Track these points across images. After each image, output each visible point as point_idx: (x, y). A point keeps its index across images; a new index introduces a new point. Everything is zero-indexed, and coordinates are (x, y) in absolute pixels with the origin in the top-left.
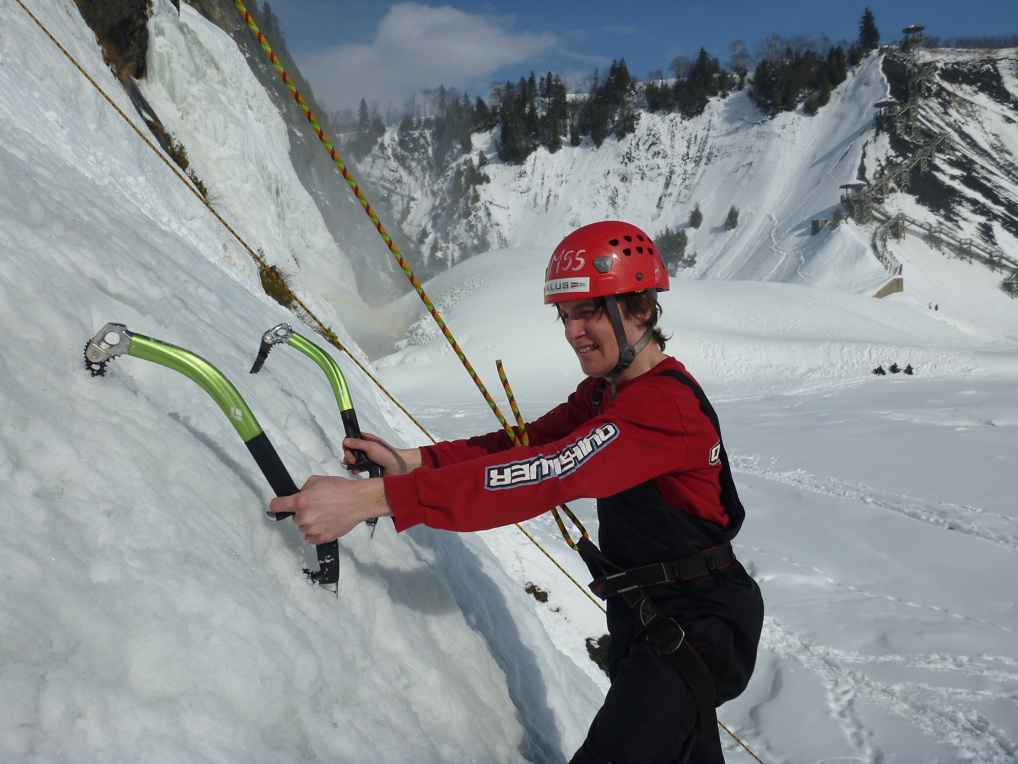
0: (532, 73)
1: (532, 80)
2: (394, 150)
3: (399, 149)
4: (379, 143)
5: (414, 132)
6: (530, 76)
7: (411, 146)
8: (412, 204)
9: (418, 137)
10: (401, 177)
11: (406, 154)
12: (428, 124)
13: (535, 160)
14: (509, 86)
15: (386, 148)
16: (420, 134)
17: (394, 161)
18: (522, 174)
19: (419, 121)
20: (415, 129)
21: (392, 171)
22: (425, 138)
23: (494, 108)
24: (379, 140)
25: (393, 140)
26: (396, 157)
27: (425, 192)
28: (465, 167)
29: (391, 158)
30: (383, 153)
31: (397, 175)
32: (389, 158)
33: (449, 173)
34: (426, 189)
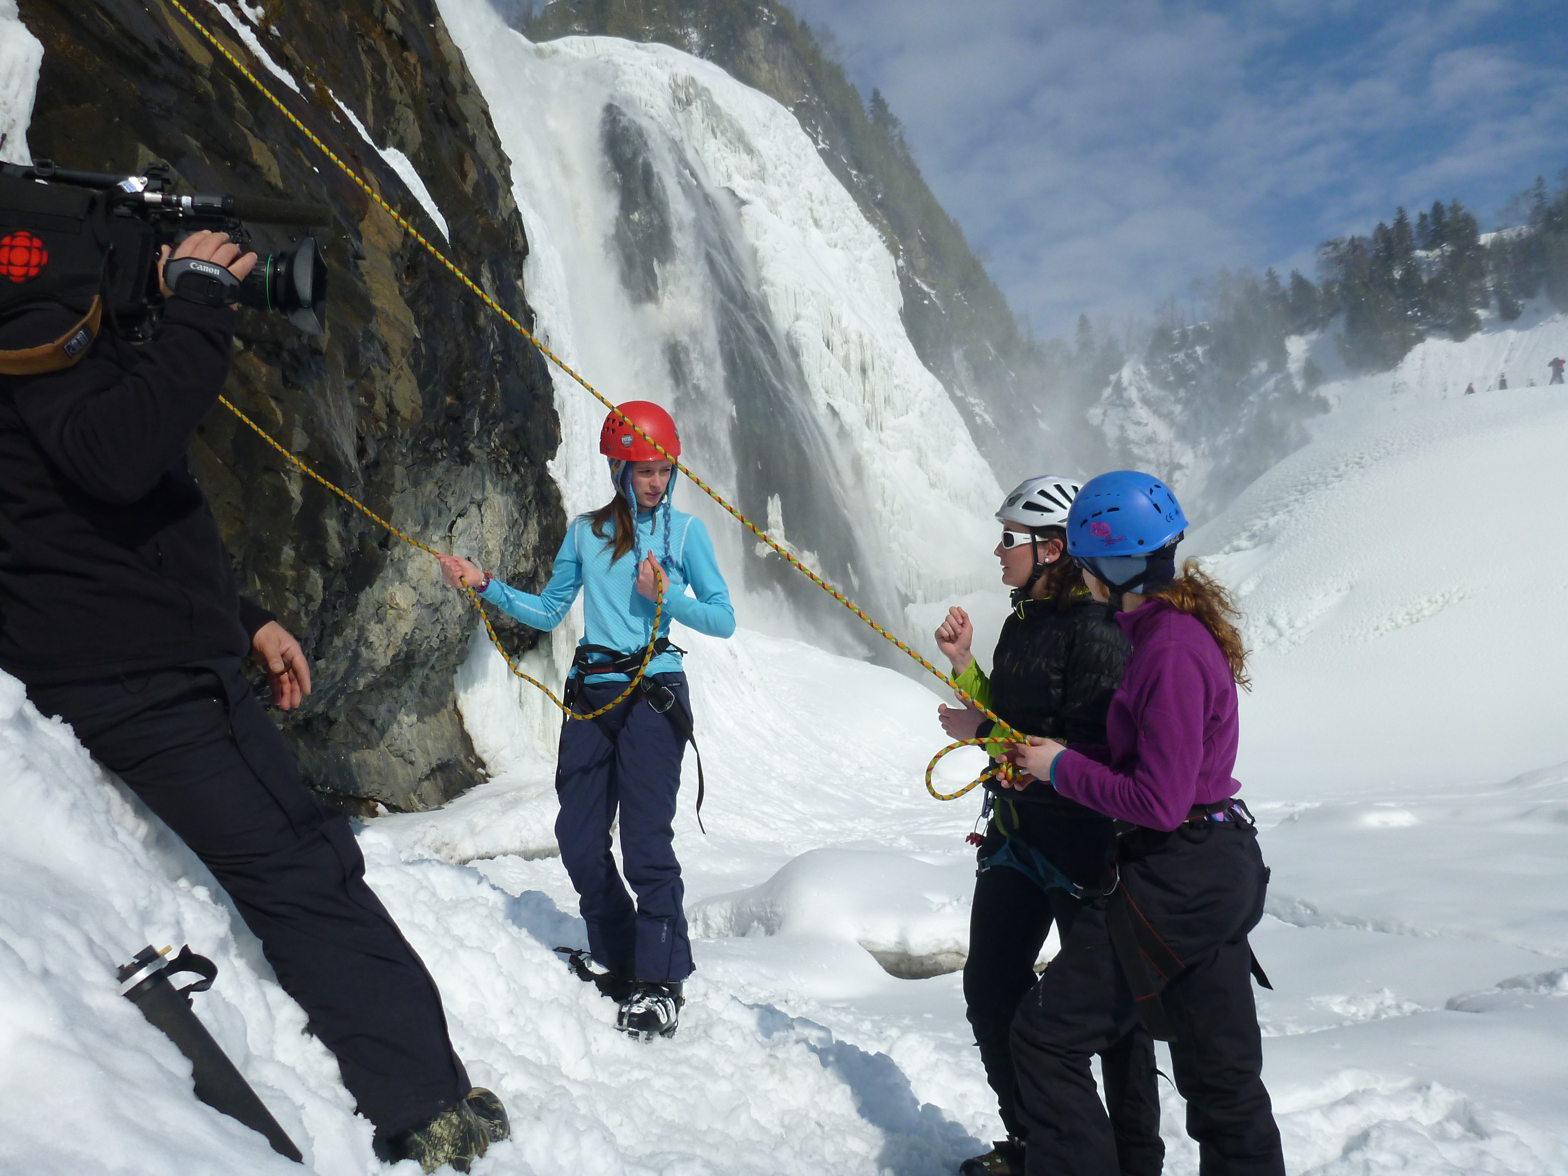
0: (1401, 211)
1: (1401, 223)
2: (1140, 389)
3: (1149, 386)
4: (1113, 383)
5: (1176, 355)
6: (1397, 217)
7: (1172, 378)
8: (1177, 475)
9: (1183, 361)
10: (1154, 433)
11: (1163, 393)
12: (1201, 335)
13: (1423, 359)
14: (1355, 245)
15: (1125, 389)
16: (1187, 355)
17: (1141, 408)
18: (1396, 389)
19: (1184, 335)
20: (1178, 349)
21: (1139, 424)
22: (1195, 360)
23: (1328, 285)
24: (1113, 378)
25: (1137, 372)
26: (1145, 401)
27: (1200, 452)
28: (1276, 395)
29: (1134, 403)
30: (1121, 397)
31: (1149, 430)
32: (1131, 404)
33: (1245, 411)
34: (1203, 446)
